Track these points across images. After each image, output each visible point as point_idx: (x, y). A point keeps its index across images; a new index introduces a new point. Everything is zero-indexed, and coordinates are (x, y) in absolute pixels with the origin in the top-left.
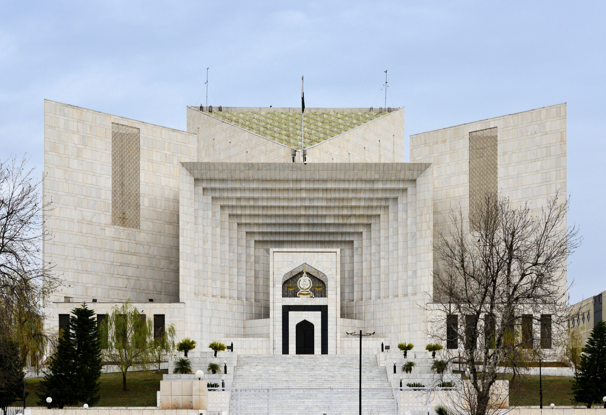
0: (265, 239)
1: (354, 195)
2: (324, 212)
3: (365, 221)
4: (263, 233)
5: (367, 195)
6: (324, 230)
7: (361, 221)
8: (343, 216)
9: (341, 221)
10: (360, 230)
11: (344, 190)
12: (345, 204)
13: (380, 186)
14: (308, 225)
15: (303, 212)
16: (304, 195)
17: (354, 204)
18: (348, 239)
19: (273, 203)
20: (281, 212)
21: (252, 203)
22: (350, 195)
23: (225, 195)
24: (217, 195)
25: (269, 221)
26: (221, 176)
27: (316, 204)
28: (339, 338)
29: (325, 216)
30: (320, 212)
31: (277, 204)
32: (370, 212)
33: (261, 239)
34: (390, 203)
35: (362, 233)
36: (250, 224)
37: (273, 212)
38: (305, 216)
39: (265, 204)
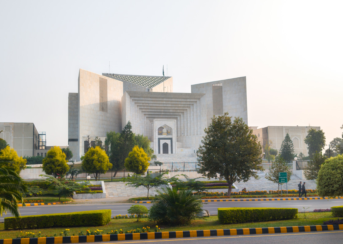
0: (150, 116)
1: (180, 103)
2: (170, 108)
3: (182, 111)
4: (149, 115)
5: (184, 103)
6: (169, 114)
7: (181, 111)
8: (175, 110)
9: (175, 111)
10: (180, 114)
11: (177, 101)
12: (177, 106)
13: (189, 100)
14: (164, 112)
15: (163, 108)
16: (164, 103)
17: (180, 106)
18: (176, 117)
19: (154, 105)
20: (156, 108)
21: (147, 105)
22: (179, 103)
23: (139, 102)
24: (136, 102)
25: (152, 111)
26: (139, 96)
27: (168, 105)
28: (176, 148)
29: (169, 109)
30: (169, 108)
31: (155, 105)
32: (184, 109)
33: (148, 116)
34: (191, 106)
35: (180, 115)
36: (145, 112)
37: (154, 108)
38: (163, 109)
39: (151, 105)
